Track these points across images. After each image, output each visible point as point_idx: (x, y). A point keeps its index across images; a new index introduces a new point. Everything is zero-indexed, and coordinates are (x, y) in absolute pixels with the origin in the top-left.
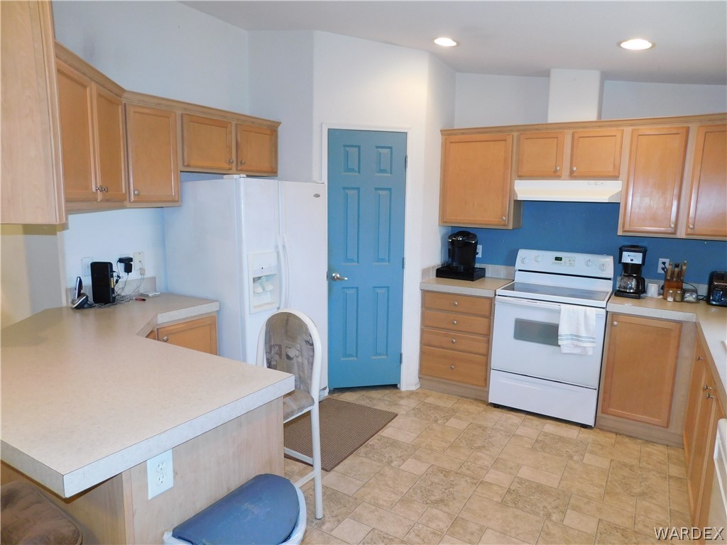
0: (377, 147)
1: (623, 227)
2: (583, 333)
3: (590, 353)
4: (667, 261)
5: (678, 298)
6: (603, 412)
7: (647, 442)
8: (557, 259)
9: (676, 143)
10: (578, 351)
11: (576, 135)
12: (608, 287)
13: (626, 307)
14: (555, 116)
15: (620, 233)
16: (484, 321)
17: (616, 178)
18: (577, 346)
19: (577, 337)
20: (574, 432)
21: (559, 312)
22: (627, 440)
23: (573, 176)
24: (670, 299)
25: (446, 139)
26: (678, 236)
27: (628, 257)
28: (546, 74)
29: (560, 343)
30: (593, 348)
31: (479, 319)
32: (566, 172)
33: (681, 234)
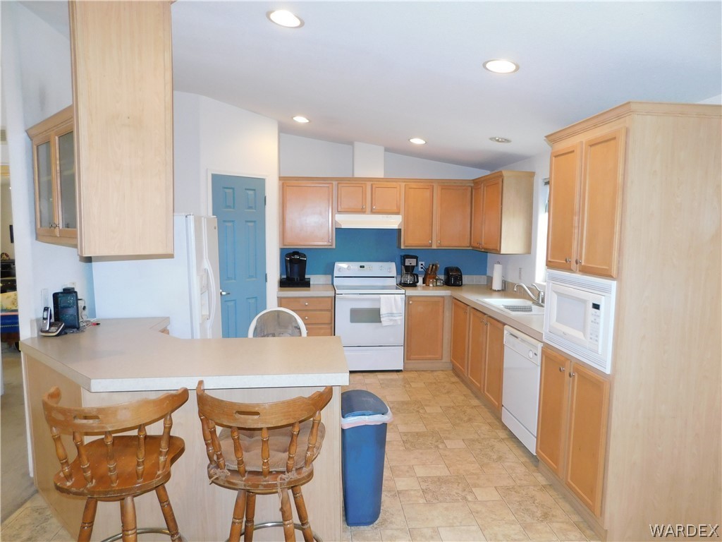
0: (246, 189)
1: (404, 243)
2: (395, 311)
3: (399, 323)
4: (423, 263)
5: (435, 284)
6: (407, 360)
7: (432, 371)
8: (361, 267)
9: (428, 193)
10: (391, 323)
11: (374, 186)
12: (393, 282)
13: (411, 292)
14: (359, 173)
15: (402, 247)
16: (328, 314)
17: (398, 213)
18: (391, 320)
19: (391, 314)
20: (395, 376)
21: (379, 300)
22: (423, 372)
23: (373, 212)
24: (431, 285)
25: (283, 183)
26: (433, 248)
27: (408, 262)
28: (351, 143)
29: (382, 319)
30: (400, 320)
31: (323, 312)
32: (368, 209)
33: (434, 247)
